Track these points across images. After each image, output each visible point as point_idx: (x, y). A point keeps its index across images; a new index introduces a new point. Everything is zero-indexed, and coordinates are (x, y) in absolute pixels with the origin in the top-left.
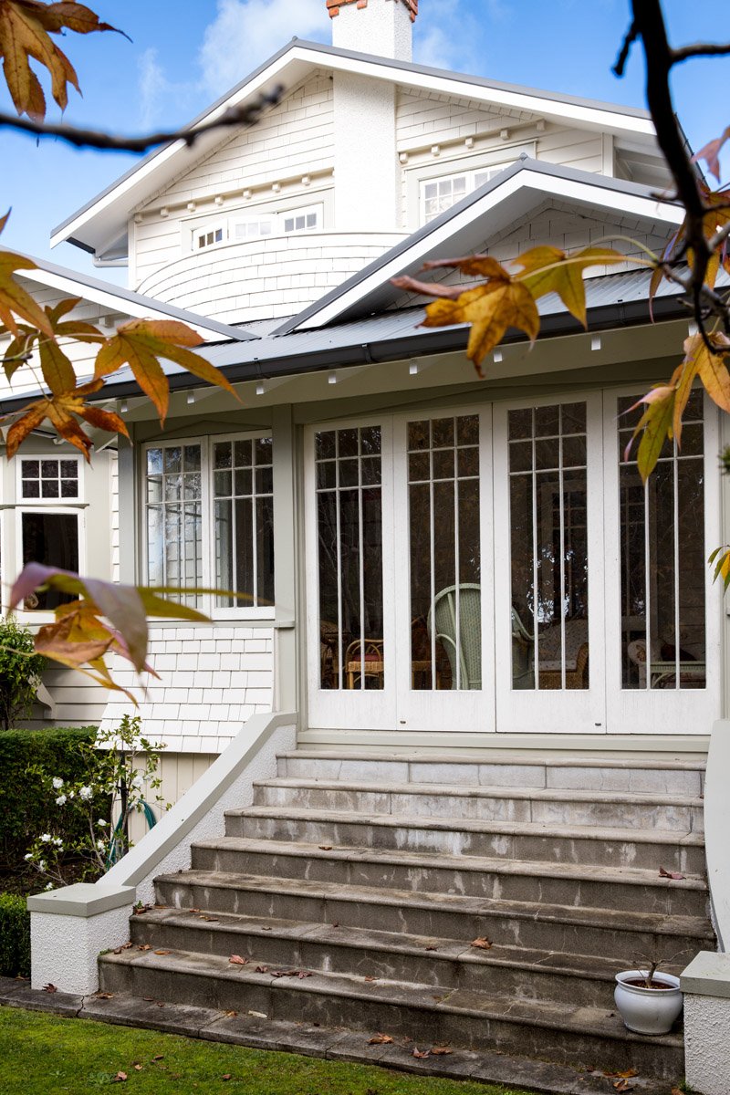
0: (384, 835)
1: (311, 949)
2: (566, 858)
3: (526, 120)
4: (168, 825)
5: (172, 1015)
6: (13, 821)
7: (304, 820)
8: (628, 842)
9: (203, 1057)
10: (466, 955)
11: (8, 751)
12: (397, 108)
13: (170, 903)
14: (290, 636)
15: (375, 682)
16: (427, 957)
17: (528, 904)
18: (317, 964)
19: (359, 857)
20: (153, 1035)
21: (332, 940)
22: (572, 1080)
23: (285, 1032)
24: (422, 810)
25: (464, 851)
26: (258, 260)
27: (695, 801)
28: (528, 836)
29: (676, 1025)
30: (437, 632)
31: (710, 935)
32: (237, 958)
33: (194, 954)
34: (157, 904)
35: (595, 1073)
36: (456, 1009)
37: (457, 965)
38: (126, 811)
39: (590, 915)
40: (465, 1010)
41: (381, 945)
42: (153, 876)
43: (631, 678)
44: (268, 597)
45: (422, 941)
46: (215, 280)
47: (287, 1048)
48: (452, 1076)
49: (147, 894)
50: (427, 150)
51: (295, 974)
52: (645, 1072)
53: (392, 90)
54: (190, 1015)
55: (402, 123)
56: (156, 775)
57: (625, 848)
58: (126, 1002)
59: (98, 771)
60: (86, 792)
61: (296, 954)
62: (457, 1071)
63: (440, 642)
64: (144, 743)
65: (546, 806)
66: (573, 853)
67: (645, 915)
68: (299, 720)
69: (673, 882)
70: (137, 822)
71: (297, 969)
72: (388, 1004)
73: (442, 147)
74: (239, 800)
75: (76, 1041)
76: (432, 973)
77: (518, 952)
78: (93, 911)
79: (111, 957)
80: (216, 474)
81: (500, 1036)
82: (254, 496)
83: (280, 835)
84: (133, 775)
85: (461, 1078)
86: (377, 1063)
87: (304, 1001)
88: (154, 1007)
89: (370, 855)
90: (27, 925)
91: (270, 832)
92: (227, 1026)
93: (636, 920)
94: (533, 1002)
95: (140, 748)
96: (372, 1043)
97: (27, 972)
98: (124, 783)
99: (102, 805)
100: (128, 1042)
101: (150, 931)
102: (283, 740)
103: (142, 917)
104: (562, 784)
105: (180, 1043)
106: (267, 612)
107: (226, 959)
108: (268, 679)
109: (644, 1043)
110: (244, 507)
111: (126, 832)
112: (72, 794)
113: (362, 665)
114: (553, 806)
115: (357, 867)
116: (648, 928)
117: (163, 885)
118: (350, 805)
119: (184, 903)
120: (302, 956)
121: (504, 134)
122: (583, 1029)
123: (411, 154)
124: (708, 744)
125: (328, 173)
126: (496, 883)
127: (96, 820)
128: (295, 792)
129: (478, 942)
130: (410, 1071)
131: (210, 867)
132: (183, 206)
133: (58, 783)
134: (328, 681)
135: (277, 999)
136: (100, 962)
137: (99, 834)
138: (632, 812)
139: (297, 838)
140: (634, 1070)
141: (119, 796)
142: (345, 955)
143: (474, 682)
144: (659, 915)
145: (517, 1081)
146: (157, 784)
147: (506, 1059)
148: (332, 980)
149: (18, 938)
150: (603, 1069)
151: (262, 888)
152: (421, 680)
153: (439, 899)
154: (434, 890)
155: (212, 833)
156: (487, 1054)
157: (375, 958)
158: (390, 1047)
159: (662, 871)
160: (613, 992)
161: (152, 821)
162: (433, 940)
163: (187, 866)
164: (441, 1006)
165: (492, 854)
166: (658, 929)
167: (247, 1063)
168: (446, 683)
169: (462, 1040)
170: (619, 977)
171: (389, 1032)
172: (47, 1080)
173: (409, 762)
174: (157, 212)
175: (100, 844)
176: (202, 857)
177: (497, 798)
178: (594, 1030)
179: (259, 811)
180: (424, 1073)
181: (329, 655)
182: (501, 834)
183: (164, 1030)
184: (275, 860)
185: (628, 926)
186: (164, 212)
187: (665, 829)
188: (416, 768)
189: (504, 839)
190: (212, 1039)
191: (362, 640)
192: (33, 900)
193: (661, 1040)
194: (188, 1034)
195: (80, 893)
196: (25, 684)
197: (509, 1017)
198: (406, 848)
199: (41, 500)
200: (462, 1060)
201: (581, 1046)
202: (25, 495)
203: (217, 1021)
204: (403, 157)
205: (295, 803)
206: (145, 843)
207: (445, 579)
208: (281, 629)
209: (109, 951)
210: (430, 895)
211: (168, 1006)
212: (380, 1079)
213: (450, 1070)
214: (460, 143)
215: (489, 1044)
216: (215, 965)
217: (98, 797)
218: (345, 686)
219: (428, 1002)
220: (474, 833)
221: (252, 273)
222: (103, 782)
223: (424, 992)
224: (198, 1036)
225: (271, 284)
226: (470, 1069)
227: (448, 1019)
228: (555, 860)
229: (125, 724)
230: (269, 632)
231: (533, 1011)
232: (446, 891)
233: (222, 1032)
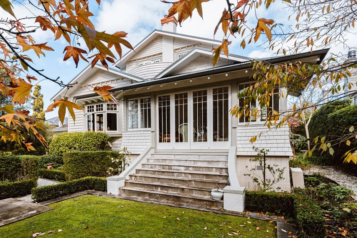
0: (170, 167)
1: (156, 186)
2: (203, 171)
3: (197, 43)
4: (131, 166)
5: (132, 198)
6: (105, 167)
7: (156, 165)
8: (214, 168)
9: (137, 204)
10: (184, 187)
11: (104, 154)
12: (174, 42)
13: (132, 179)
14: (154, 133)
15: (169, 141)
16: (177, 188)
17: (196, 179)
18: (158, 189)
19: (165, 171)
20: (129, 201)
21: (160, 185)
22: (203, 208)
23: (152, 201)
24: (177, 163)
25: (184, 170)
26: (148, 68)
27: (226, 161)
28: (196, 167)
29: (222, 198)
30: (180, 132)
31: (229, 183)
32: (143, 188)
33: (136, 188)
34: (130, 179)
35: (207, 207)
36: (182, 196)
37: (183, 189)
38: (125, 165)
39: (207, 180)
40: (184, 196)
41: (169, 186)
42: (129, 174)
43: (215, 140)
44: (150, 127)
45: (176, 185)
46: (141, 72)
47: (152, 203)
48: (182, 208)
49: (128, 178)
50: (179, 49)
51: (154, 191)
52: (217, 207)
53: (173, 38)
54: (135, 198)
55: (175, 44)
56: (130, 158)
57: (213, 169)
58: (124, 195)
59: (119, 157)
60: (117, 160)
61: (154, 187)
62: (182, 207)
63: (181, 134)
64: (128, 152)
65: (199, 162)
66: (204, 170)
67: (217, 180)
68: (155, 148)
69: (222, 174)
70: (126, 166)
71: (154, 190)
72: (170, 196)
73: (182, 48)
74: (144, 161)
75: (115, 201)
76: (178, 190)
77: (194, 187)
78: (118, 180)
79: (121, 188)
80: (141, 104)
81: (190, 201)
82: (147, 108)
83: (151, 168)
84: (126, 157)
85: (183, 208)
86: (168, 205)
87: (155, 195)
88: (129, 196)
89: (168, 171)
90: (107, 182)
91: (150, 167)
92: (142, 199)
93: (215, 181)
94: (196, 195)
95: (127, 153)
96: (167, 202)
97: (107, 191)
98: (124, 159)
99: (120, 163)
100: (124, 202)
101: (128, 184)
102: (152, 151)
103: (127, 181)
104: (202, 158)
105: (133, 202)
106: (150, 129)
107: (141, 188)
108: (150, 141)
109: (217, 202)
110: (145, 110)
111: (124, 167)
112: (115, 161)
113: (167, 138)
114: (200, 162)
115: (165, 173)
116: (217, 182)
117: (131, 176)
118: (164, 162)
119: (134, 179)
120: (155, 188)
121: (193, 46)
122: (205, 199)
123: (176, 50)
124: (229, 151)
125: (161, 53)
126: (190, 175)
127: (119, 165)
128: (154, 160)
129: (187, 185)
130: (174, 207)
131: (139, 173)
132: (136, 60)
133: (112, 159)
134: (160, 141)
135: (150, 195)
136: (119, 189)
137: (119, 167)
138: (215, 163)
139: (155, 168)
140: (214, 206)
141: (123, 161)
142: (163, 187)
143: (186, 141)
144: (220, 180)
145: (193, 208)
146: (130, 159)
147: (191, 205)
148: (160, 192)
149: (105, 185)
150: (209, 206)
151: (148, 176)
152: (177, 141)
153: (180, 178)
154: (179, 176)
155: (139, 167)
156: (188, 204)
157: (168, 188)
158: (170, 202)
159: (220, 173)
160: (211, 193)
161: (129, 165)
162: (179, 185)
163: (135, 173)
164: (180, 196)
165: (189, 170)
166: (219, 182)
167: (145, 205)
168: (181, 141)
169: (184, 202)
170: (212, 190)
171: (170, 200)
172: (109, 207)
173: (175, 155)
174: (131, 61)
175: (120, 169)
176: (138, 171)
177: (190, 161)
178: (207, 200)
179: (148, 163)
180: (176, 207)
181: (161, 137)
182: (191, 167)
183: (130, 200)
184: (151, 171)
185: (214, 182)
186: (132, 61)
187: (221, 165)
188: (176, 156)
189: (192, 168)
190: (139, 202)
191: (166, 134)
192: (107, 178)
193: (219, 201)
194: (134, 201)
195: (116, 177)
196: (107, 143)
197: (192, 198)
198: (174, 169)
199: (110, 111)
200: (183, 205)
201: (205, 202)
202: (107, 110)
203: (140, 199)
204: (175, 50)
205: (154, 162)
206: (127, 169)
207: (181, 123)
208: (152, 132)
209: (121, 187)
210: (178, 177)
211: (131, 196)
212: (169, 208)
213: (181, 206)
214: (185, 47)
215: (189, 202)
216: (140, 189)
217: (119, 161)
218: (164, 142)
219: (178, 195)
220: (186, 166)
221: (147, 70)
222: (120, 159)
223: (177, 194)
224: (136, 201)
225: (151, 72)
226: (185, 206)
227: (181, 198)
228: (201, 171)
229: (124, 149)
230: (150, 132)
231: (196, 197)
232: (181, 176)
233: (141, 200)
